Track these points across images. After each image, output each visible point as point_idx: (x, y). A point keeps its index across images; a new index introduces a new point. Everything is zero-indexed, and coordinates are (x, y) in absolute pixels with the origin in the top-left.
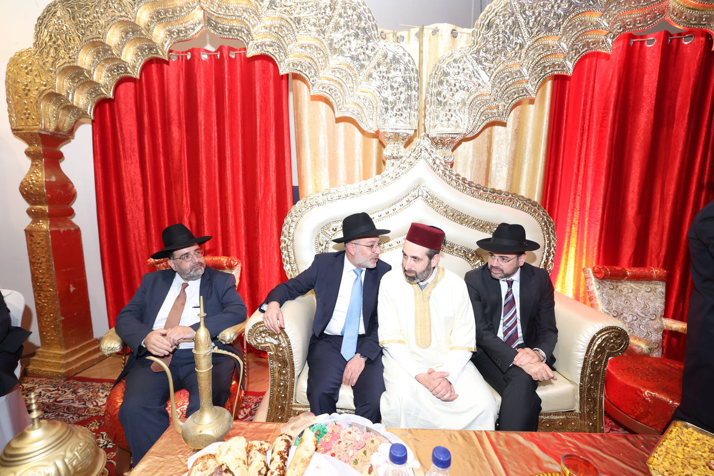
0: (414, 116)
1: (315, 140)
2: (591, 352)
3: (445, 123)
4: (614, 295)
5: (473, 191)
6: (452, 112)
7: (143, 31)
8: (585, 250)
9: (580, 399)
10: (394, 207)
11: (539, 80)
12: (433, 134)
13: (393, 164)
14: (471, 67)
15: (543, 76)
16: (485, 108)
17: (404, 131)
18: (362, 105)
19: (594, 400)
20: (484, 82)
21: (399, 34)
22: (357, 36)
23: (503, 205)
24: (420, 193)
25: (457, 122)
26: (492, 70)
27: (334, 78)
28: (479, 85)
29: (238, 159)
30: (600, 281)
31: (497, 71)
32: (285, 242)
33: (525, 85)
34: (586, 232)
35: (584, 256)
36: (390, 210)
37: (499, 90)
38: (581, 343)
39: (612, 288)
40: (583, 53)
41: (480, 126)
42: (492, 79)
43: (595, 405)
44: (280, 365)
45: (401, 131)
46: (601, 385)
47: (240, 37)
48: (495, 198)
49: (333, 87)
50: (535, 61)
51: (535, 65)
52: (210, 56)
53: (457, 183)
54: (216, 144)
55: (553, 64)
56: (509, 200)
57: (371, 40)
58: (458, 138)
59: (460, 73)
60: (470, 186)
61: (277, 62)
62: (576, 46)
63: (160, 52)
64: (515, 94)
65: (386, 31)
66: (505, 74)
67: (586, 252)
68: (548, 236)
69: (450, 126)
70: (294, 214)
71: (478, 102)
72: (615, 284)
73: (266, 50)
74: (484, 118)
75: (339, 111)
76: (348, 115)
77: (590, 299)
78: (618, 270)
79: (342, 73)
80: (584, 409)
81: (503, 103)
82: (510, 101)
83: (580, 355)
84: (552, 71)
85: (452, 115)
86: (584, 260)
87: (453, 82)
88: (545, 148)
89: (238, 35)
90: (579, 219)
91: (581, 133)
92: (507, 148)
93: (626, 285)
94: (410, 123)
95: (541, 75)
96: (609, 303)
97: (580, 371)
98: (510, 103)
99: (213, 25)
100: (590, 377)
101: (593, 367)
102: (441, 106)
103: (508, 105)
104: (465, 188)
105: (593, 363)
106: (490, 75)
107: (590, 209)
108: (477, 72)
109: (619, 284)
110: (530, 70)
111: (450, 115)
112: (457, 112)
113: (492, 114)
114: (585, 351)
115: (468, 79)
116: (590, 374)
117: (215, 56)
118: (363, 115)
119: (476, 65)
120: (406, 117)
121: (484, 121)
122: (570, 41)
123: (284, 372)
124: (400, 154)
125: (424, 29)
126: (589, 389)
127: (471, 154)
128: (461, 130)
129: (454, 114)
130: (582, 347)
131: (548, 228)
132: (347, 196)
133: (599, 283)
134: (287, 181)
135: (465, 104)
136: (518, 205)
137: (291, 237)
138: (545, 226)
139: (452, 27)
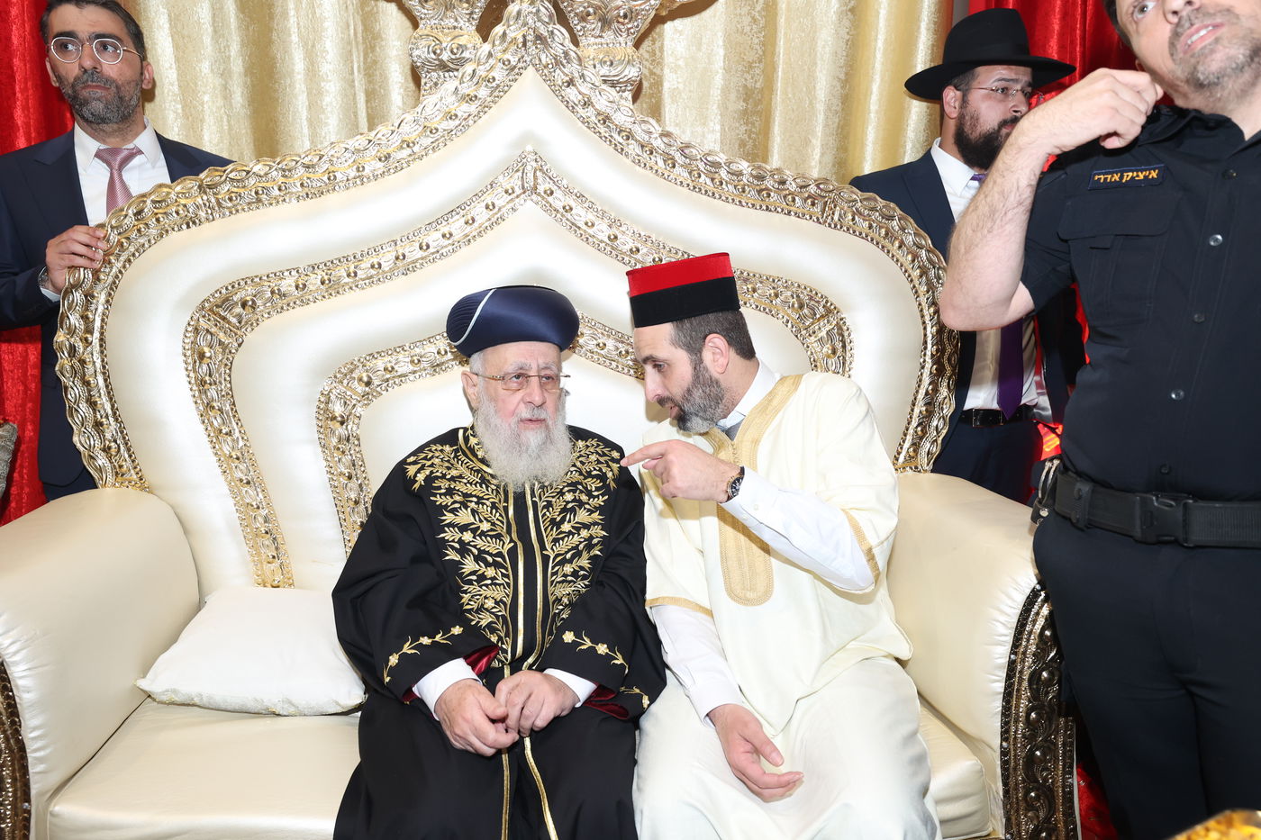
2: (1028, 640)
9: (1006, 792)
19: (1047, 793)
23: (793, 218)
24: (529, 182)
32: (73, 350)
36: (434, 238)
43: (1052, 809)
46: (1064, 745)
56: (809, 203)
60: (686, 157)
80: (1019, 825)
97: (998, 704)
100: (1028, 722)
101: (1038, 690)
105: (1035, 677)
116: (1028, 715)
126: (1030, 760)
130: (1002, 630)
136: (836, 218)
137: (97, 334)
138: (924, 278)
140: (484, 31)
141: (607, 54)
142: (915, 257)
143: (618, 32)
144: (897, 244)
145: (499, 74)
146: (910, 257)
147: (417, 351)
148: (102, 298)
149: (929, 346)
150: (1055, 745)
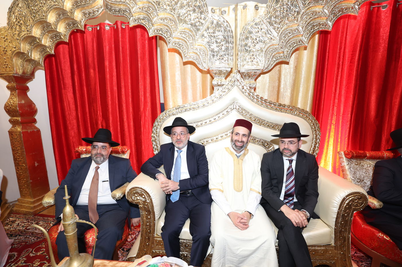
0: (231, 59)
1: (173, 76)
2: (342, 208)
3: (250, 63)
4: (358, 169)
5: (267, 105)
6: (254, 56)
7: (68, 14)
8: (339, 140)
9: (335, 237)
10: (218, 115)
11: (310, 35)
12: (242, 70)
13: (218, 89)
14: (266, 28)
15: (313, 32)
16: (275, 53)
17: (225, 69)
18: (199, 53)
19: (344, 238)
20: (275, 36)
21: (223, 9)
22: (194, 11)
23: (286, 114)
24: (235, 107)
25: (257, 62)
26: (279, 29)
27: (181, 38)
28: (271, 39)
29: (128, 88)
30: (349, 160)
31: (283, 29)
32: (154, 137)
33: (301, 38)
34: (340, 129)
35: (339, 144)
36: (217, 117)
37: (284, 42)
38: (335, 202)
39: (357, 164)
40: (339, 15)
41: (272, 64)
42: (279, 35)
43: (345, 241)
44: (146, 213)
45: (223, 69)
46: (348, 229)
47: (125, 15)
48: (281, 109)
49: (181, 43)
50: (307, 22)
51: (307, 25)
52: (110, 27)
53: (257, 100)
54: (116, 80)
55: (319, 23)
56: (290, 110)
57: (203, 13)
58: (259, 72)
59: (259, 32)
60: (265, 102)
61: (147, 29)
62: (334, 12)
63: (79, 26)
64: (295, 44)
65: (214, 8)
66: (288, 31)
67: (340, 141)
68: (315, 132)
69: (254, 65)
70: (159, 121)
71: (271, 50)
72: (359, 162)
73: (141, 22)
74: (275, 59)
75: (185, 57)
76: (190, 60)
77: (342, 170)
78: (361, 153)
79: (186, 34)
80: (337, 243)
81: (287, 50)
82: (291, 48)
83: (334, 209)
84: (318, 28)
85: (254, 58)
86: (339, 146)
87: (255, 37)
88: (314, 78)
89: (124, 14)
90: (336, 121)
91: (337, 67)
92: (290, 77)
93: (366, 162)
94: (228, 64)
95: (311, 31)
96: (355, 173)
97: (335, 220)
98: (291, 50)
99: (109, 8)
100: (341, 223)
101: (344, 218)
102: (247, 52)
103: (290, 51)
104: (262, 103)
105: (343, 215)
106: (278, 32)
107: (343, 115)
108: (270, 30)
109: (362, 162)
110: (304, 28)
111: (253, 58)
112: (258, 56)
113: (279, 56)
114: (338, 207)
115: (264, 35)
116: (341, 222)
117: (114, 27)
118: (200, 60)
119: (269, 26)
120: (225, 60)
121: (275, 61)
122: (330, 8)
123: (149, 217)
124: (222, 83)
125: (238, 6)
126: (341, 231)
127: (268, 81)
128: (260, 67)
129: (255, 58)
130: (336, 205)
131: (315, 128)
132: (190, 109)
133: (348, 161)
134: (157, 100)
135: (262, 51)
136: (295, 113)
137: (158, 134)
138: (313, 126)
139: (255, 3)
140: (226, 78)
141: (249, 82)
142: (312, 121)
143: (252, 79)
144: (308, 119)
145: (229, 87)
146: (311, 121)
147: (212, 138)
148: (159, 128)
149: (314, 139)
150: (347, 229)
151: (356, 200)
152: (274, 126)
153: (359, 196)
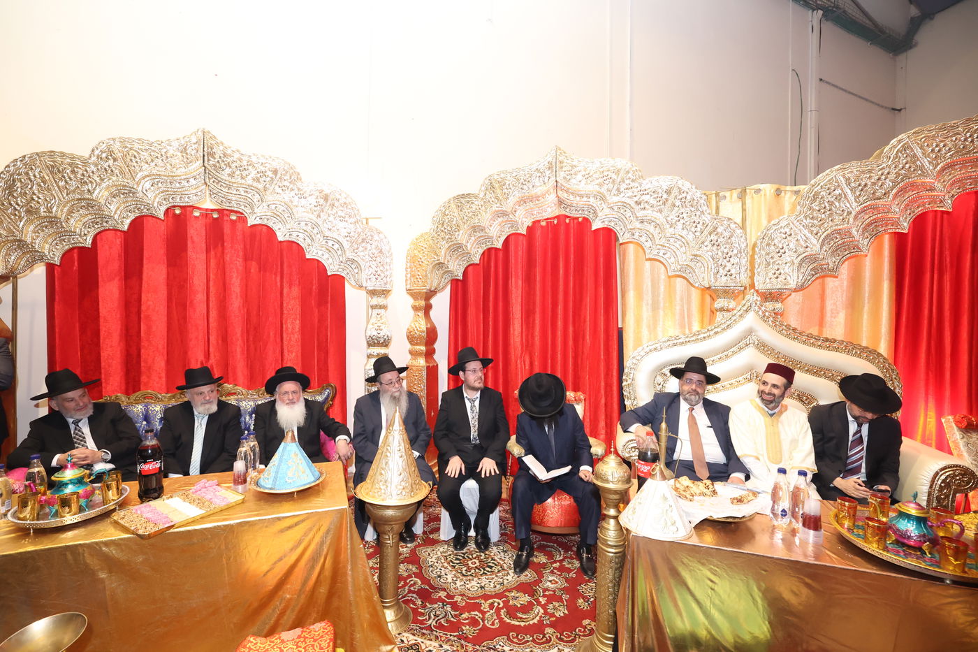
0: (743, 274)
2: (936, 485)
5: (804, 340)
6: (780, 271)
10: (726, 352)
11: (871, 238)
12: (762, 289)
13: (724, 316)
15: (875, 235)
16: (815, 264)
17: (735, 287)
18: (693, 266)
20: (813, 243)
21: (721, 194)
23: (838, 353)
25: (786, 279)
26: (819, 234)
28: (807, 247)
31: (825, 234)
32: (626, 379)
36: (723, 355)
37: (828, 249)
40: (918, 212)
41: (810, 279)
42: (820, 241)
47: (587, 215)
48: (828, 346)
49: (667, 252)
50: (864, 223)
53: (787, 332)
55: (885, 224)
56: (844, 348)
61: (618, 234)
62: (910, 207)
63: (520, 229)
64: (846, 251)
65: (708, 193)
69: (779, 282)
71: (807, 261)
73: (608, 224)
74: (814, 273)
79: (676, 241)
81: (833, 259)
82: (841, 258)
83: (923, 490)
85: (781, 274)
87: (780, 245)
89: (585, 214)
92: (843, 294)
94: (740, 281)
95: (873, 233)
102: (770, 265)
103: (839, 262)
105: (938, 497)
106: (818, 238)
108: (805, 236)
110: (860, 231)
111: (779, 273)
112: (786, 270)
113: (822, 269)
114: (929, 485)
115: (795, 242)
119: (803, 230)
120: (736, 277)
121: (813, 275)
125: (746, 190)
128: (791, 286)
130: (926, 481)
133: (963, 432)
135: (793, 263)
136: (854, 353)
137: (632, 377)
139: (776, 186)
141: (773, 306)
142: (884, 366)
143: (776, 301)
144: (876, 361)
145: (743, 313)
148: (634, 368)
151: (957, 476)
152: (817, 371)
153: (961, 470)
